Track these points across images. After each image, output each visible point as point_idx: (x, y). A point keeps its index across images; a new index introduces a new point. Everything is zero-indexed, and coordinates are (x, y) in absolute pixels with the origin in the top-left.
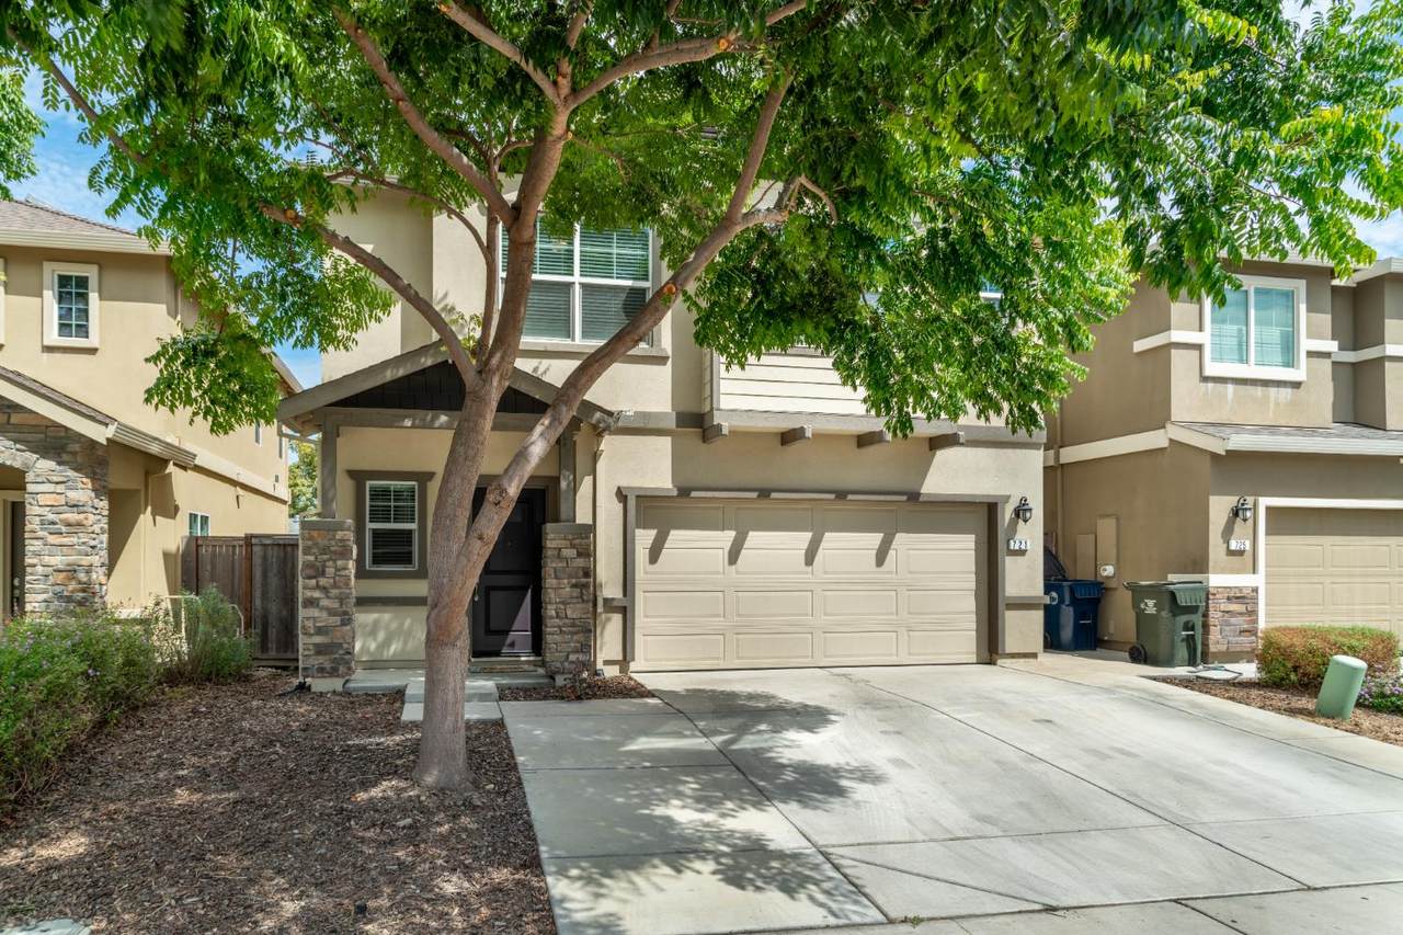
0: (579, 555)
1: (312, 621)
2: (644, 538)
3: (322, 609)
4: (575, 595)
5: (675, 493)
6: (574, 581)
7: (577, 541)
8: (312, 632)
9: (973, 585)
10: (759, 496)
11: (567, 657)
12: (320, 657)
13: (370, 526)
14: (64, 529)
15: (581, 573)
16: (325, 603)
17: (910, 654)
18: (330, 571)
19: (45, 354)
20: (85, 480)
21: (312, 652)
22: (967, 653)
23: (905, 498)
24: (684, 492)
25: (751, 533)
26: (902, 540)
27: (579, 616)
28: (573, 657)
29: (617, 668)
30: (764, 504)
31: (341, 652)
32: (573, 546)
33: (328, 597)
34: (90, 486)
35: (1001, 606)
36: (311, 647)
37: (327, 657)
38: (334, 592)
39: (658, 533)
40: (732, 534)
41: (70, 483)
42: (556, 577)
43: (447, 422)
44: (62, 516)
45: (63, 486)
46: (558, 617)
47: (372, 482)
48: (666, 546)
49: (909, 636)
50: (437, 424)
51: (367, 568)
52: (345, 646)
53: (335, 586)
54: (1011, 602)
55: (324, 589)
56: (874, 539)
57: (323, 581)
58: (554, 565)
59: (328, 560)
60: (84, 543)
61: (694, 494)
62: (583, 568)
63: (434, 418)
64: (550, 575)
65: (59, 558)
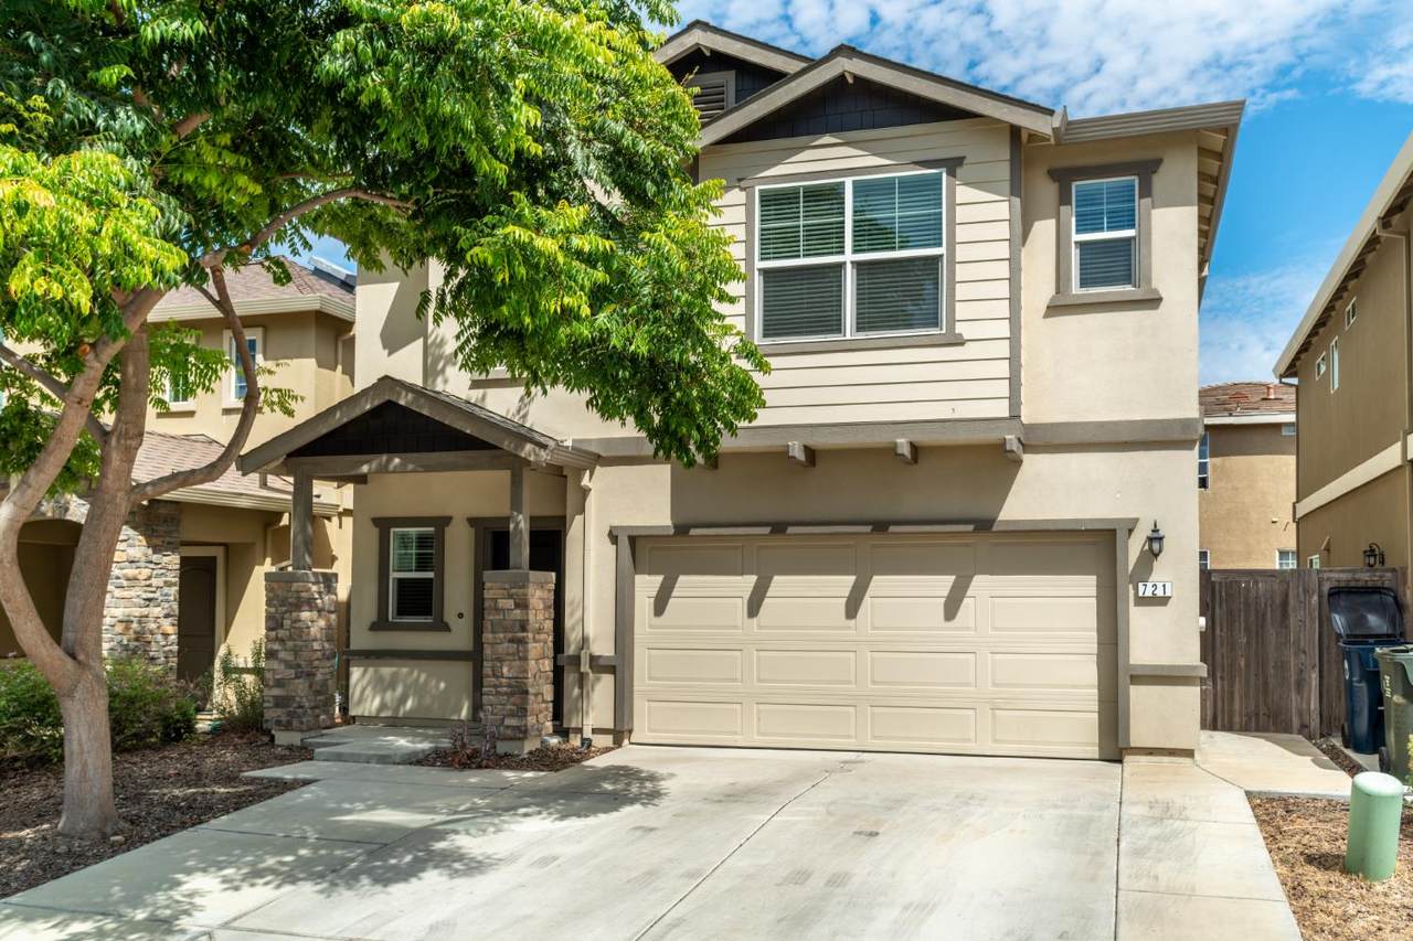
0: (517, 606)
1: (271, 672)
2: (646, 586)
3: (281, 661)
4: (511, 651)
5: (672, 532)
6: (510, 635)
7: (514, 591)
8: (271, 683)
9: (1094, 648)
10: (772, 532)
11: (503, 719)
12: (279, 710)
13: (394, 575)
14: (125, 583)
15: (517, 627)
16: (282, 655)
17: (995, 741)
18: (287, 623)
19: (225, 417)
20: (140, 537)
21: (271, 705)
22: (1088, 744)
23: (970, 528)
24: (681, 529)
25: (776, 578)
26: (981, 584)
27: (515, 675)
28: (508, 722)
29: (610, 738)
30: (778, 541)
31: (295, 705)
32: (510, 596)
33: (286, 650)
34: (144, 543)
35: (1123, 678)
36: (271, 699)
37: (284, 710)
38: (290, 644)
39: (665, 579)
40: (753, 579)
41: (130, 541)
42: (493, 632)
43: (400, 464)
44: (124, 571)
45: (125, 544)
46: (494, 675)
47: (397, 530)
48: (674, 594)
49: (994, 716)
50: (391, 467)
51: (390, 619)
52: (298, 699)
53: (291, 638)
54: (1140, 673)
55: (282, 641)
56: (943, 583)
57: (281, 633)
58: (491, 618)
59: (286, 612)
60: (138, 596)
61: (693, 532)
62: (520, 621)
63: (389, 461)
64: (487, 628)
65: (121, 609)
